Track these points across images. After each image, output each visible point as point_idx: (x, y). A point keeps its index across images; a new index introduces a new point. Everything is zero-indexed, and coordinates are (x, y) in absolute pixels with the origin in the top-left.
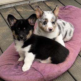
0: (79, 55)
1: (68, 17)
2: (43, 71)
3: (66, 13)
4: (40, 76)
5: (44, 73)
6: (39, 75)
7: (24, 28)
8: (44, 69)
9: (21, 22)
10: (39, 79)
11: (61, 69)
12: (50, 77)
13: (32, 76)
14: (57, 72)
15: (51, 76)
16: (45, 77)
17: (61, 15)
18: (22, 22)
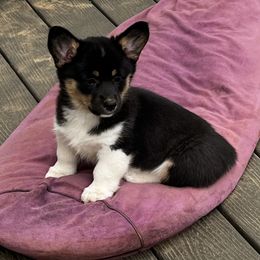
0: (255, 151)
1: (212, 24)
2: (133, 210)
3: (205, 10)
4: (124, 229)
5: (138, 216)
6: (120, 224)
7: (114, 73)
8: (138, 205)
9: (100, 52)
10: (122, 237)
11: (197, 202)
12: (158, 231)
13: (95, 229)
14: (184, 213)
15: (163, 225)
16: (142, 232)
17: (187, 16)
18: (103, 50)
